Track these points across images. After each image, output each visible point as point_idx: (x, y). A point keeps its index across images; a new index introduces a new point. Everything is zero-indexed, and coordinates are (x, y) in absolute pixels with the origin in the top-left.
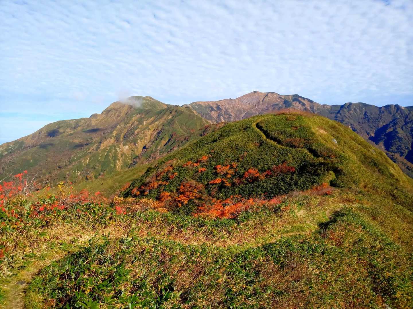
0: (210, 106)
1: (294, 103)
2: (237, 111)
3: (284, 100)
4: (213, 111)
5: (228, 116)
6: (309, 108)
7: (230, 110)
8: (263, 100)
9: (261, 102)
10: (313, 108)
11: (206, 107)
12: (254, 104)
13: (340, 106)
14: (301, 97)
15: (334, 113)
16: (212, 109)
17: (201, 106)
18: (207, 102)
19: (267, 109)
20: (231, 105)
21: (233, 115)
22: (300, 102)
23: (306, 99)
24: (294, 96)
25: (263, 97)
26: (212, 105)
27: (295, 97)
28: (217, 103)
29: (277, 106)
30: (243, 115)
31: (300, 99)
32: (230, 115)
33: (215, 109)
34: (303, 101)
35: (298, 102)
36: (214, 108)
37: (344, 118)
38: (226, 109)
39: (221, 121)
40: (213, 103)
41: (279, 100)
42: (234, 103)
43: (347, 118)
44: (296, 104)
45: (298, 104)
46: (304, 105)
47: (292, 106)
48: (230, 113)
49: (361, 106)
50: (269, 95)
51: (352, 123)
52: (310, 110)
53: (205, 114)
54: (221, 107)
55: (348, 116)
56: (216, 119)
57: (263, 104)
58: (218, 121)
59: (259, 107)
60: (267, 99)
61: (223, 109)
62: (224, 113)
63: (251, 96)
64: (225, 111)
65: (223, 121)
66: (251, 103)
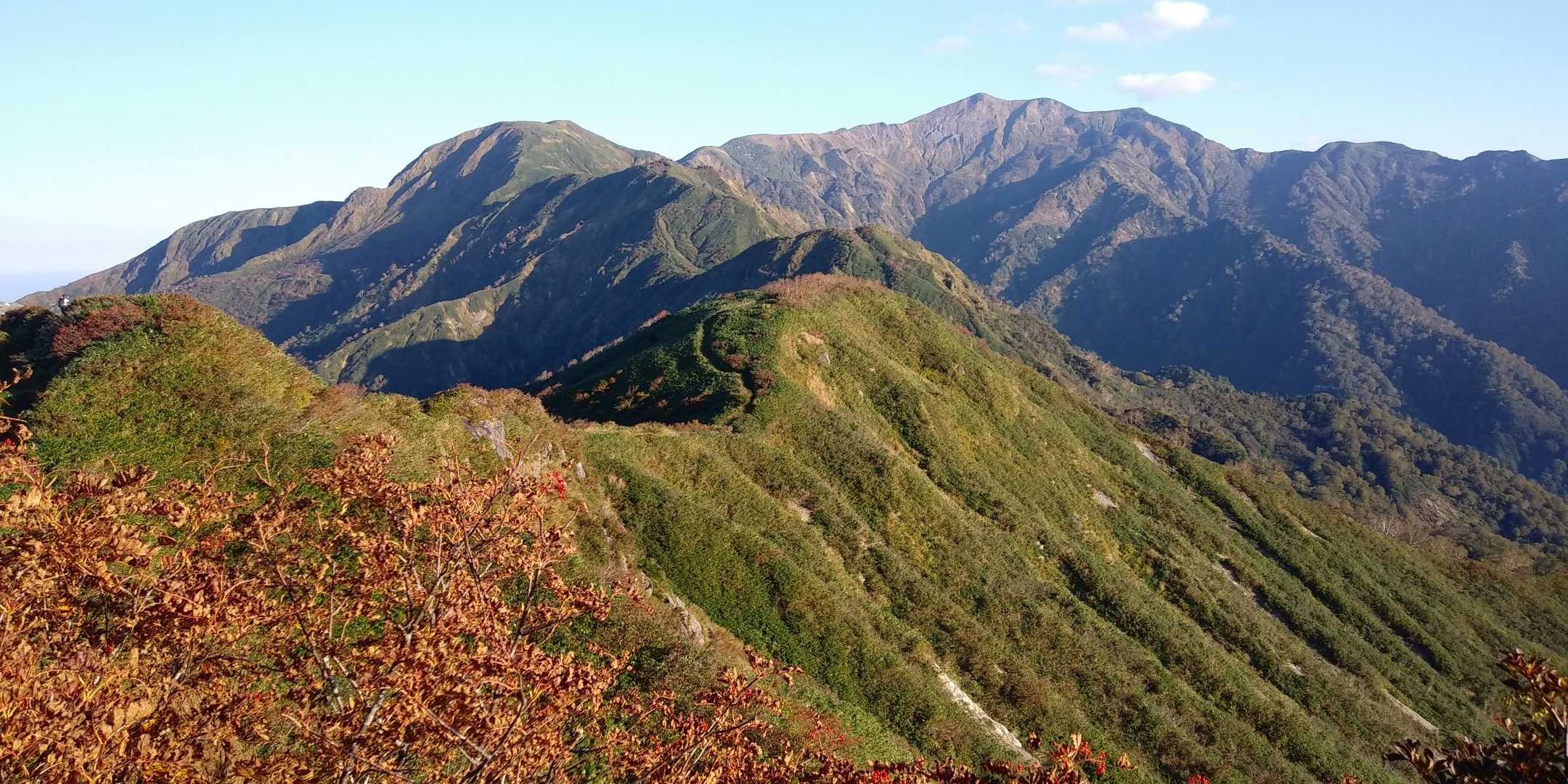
0: (802, 152)
1: (1124, 144)
2: (907, 170)
4: (811, 173)
5: (869, 190)
6: (1182, 161)
7: (879, 169)
8: (1008, 130)
9: (998, 139)
11: (784, 157)
12: (972, 143)
13: (1303, 156)
14: (1155, 120)
16: (810, 165)
17: (768, 152)
19: (1023, 166)
20: (885, 149)
21: (890, 186)
23: (1172, 129)
25: (1008, 116)
26: (807, 149)
27: (1131, 120)
28: (828, 139)
29: (1061, 155)
31: (1148, 125)
32: (877, 186)
34: (1158, 134)
37: (1317, 202)
38: (862, 166)
39: (842, 212)
40: (813, 140)
41: (1068, 131)
42: (894, 140)
43: (1326, 202)
44: (1135, 146)
45: (1139, 146)
46: (1161, 150)
47: (1116, 155)
48: (877, 179)
49: (1383, 154)
50: (1033, 110)
51: (1343, 222)
52: (1188, 169)
53: (779, 185)
54: (844, 157)
55: (1331, 193)
56: (822, 201)
57: (1008, 145)
58: (830, 209)
59: (990, 156)
60: (1020, 127)
61: (852, 165)
62: (856, 180)
63: (961, 113)
64: (860, 171)
65: (852, 209)
66: (961, 140)
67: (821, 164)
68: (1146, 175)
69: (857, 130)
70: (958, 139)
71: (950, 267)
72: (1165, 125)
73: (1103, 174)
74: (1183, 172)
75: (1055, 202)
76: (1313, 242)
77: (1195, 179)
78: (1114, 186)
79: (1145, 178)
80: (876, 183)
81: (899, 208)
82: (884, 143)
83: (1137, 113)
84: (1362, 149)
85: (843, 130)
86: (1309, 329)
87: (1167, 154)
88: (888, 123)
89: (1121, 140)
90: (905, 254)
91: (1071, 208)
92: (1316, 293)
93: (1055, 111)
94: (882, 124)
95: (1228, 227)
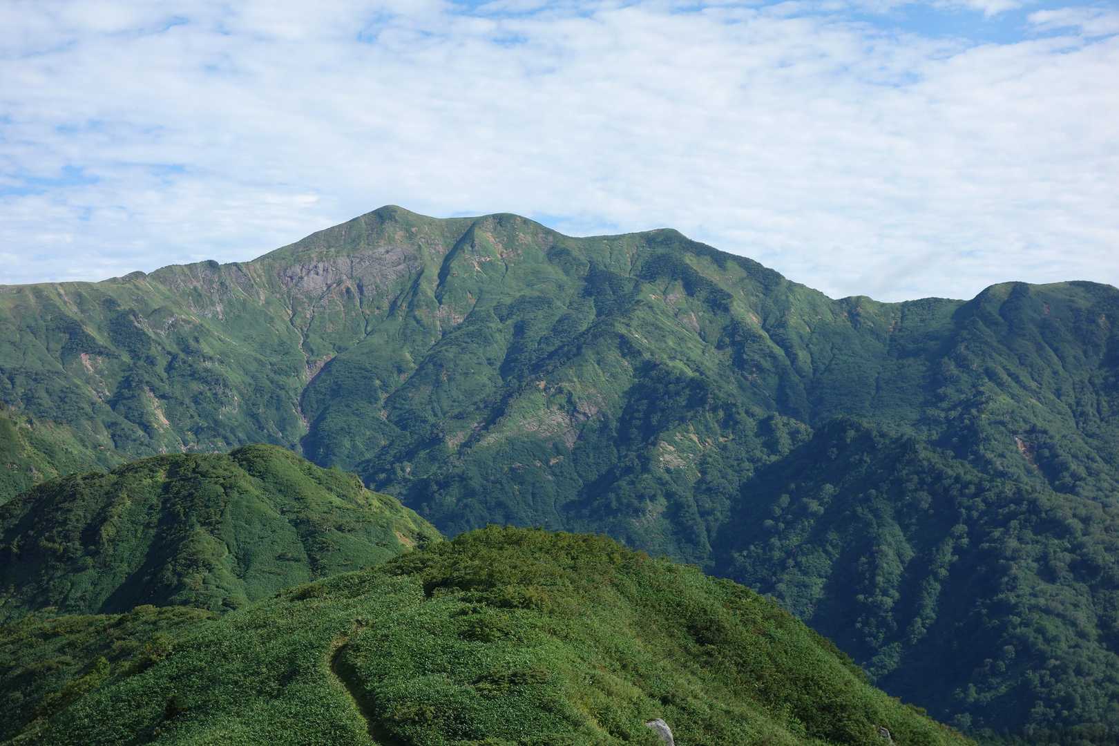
0: (63, 318)
1: (651, 293)
2: (263, 347)
3: (584, 272)
4: (84, 356)
5: (194, 386)
6: (753, 320)
7: (210, 347)
8: (444, 273)
9: (428, 288)
10: (782, 324)
12: (380, 295)
13: (953, 308)
14: (701, 250)
15: (916, 354)
16: (82, 341)
18: (37, 290)
20: (219, 307)
21: (234, 376)
22: (691, 284)
23: (729, 264)
24: (650, 239)
25: (442, 249)
26: (72, 311)
27: (660, 251)
28: (110, 292)
30: (307, 376)
31: (689, 259)
32: (210, 378)
34: (709, 274)
35: (679, 284)
36: (90, 330)
37: (987, 386)
38: (182, 342)
39: (147, 427)
40: (80, 293)
41: (554, 271)
42: (239, 292)
43: (1000, 384)
44: (671, 297)
45: (677, 295)
46: (718, 302)
47: (640, 313)
48: (208, 364)
49: (1083, 303)
50: (485, 236)
51: (1033, 420)
52: (765, 334)
53: (20, 379)
54: (144, 325)
55: (1007, 370)
56: (108, 408)
57: (446, 298)
58: (126, 424)
59: (415, 317)
60: (469, 265)
61: (160, 337)
62: (170, 368)
63: (355, 241)
64: (174, 348)
65: (163, 420)
66: (360, 288)
67: (101, 339)
68: (695, 349)
69: (165, 275)
70: (354, 289)
71: (415, 521)
72: (720, 258)
73: (626, 347)
74: (756, 338)
75: (540, 398)
76: (989, 455)
77: (778, 351)
78: (647, 368)
79: (695, 354)
80: (206, 370)
81: (254, 416)
82: (216, 298)
83: (668, 238)
84: (1048, 294)
85: (138, 274)
86: (1012, 609)
87: (726, 309)
88: (221, 262)
89: (646, 287)
90: (337, 501)
91: (571, 408)
92: (1013, 543)
93: (524, 238)
94: (212, 264)
95: (852, 433)
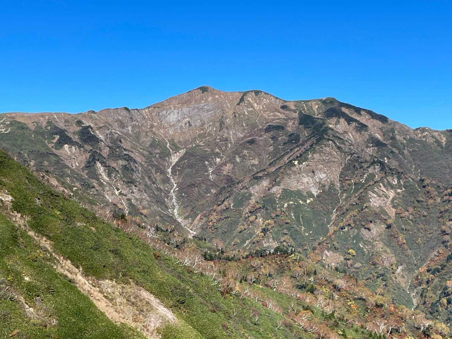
0: (56, 128)
1: (329, 124)
2: (151, 146)
3: (295, 115)
4: (66, 146)
5: (121, 162)
6: (379, 137)
7: (126, 144)
11: (39, 132)
14: (348, 106)
16: (65, 139)
17: (23, 127)
18: (42, 115)
19: (252, 142)
20: (130, 128)
24: (324, 102)
26: (61, 125)
28: (80, 118)
29: (281, 133)
30: (172, 159)
31: (344, 109)
32: (129, 159)
33: (76, 138)
34: (355, 116)
38: (113, 142)
42: (138, 122)
44: (338, 126)
50: (249, 100)
52: (386, 143)
60: (243, 112)
63: (190, 101)
64: (110, 145)
65: (106, 178)
72: (357, 110)
75: (296, 169)
82: (128, 124)
89: (326, 121)
91: (312, 174)
93: (266, 101)
